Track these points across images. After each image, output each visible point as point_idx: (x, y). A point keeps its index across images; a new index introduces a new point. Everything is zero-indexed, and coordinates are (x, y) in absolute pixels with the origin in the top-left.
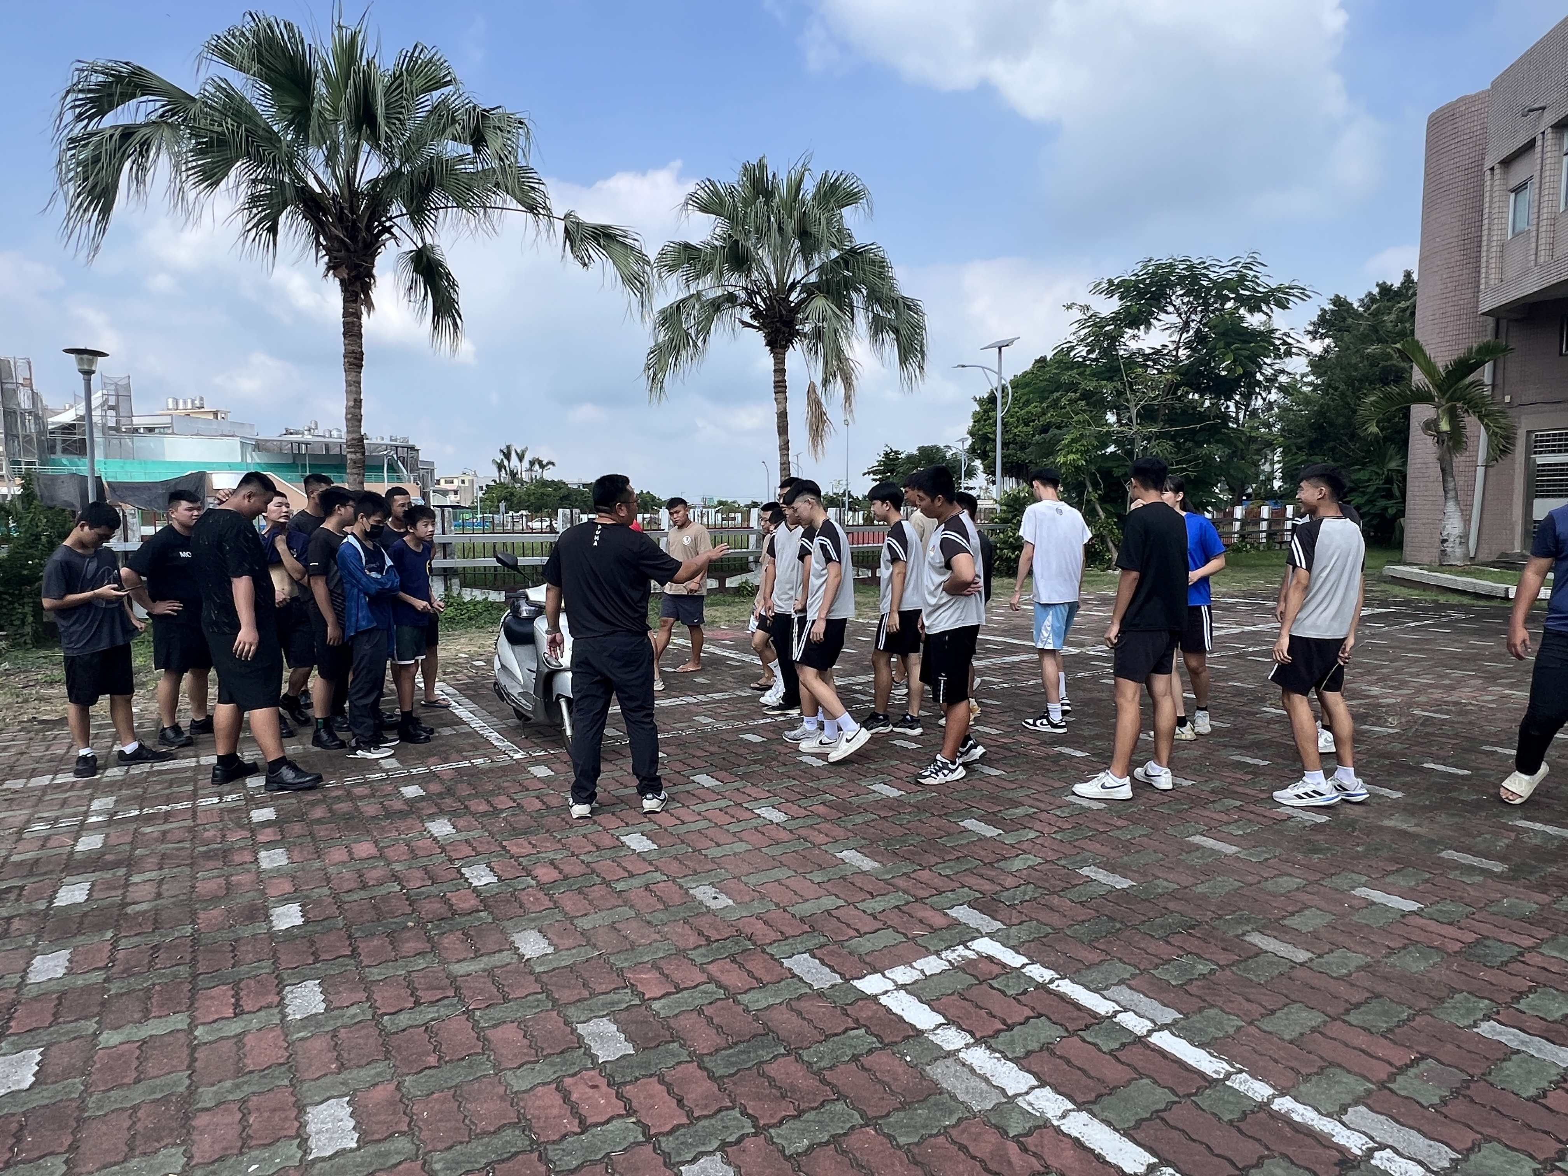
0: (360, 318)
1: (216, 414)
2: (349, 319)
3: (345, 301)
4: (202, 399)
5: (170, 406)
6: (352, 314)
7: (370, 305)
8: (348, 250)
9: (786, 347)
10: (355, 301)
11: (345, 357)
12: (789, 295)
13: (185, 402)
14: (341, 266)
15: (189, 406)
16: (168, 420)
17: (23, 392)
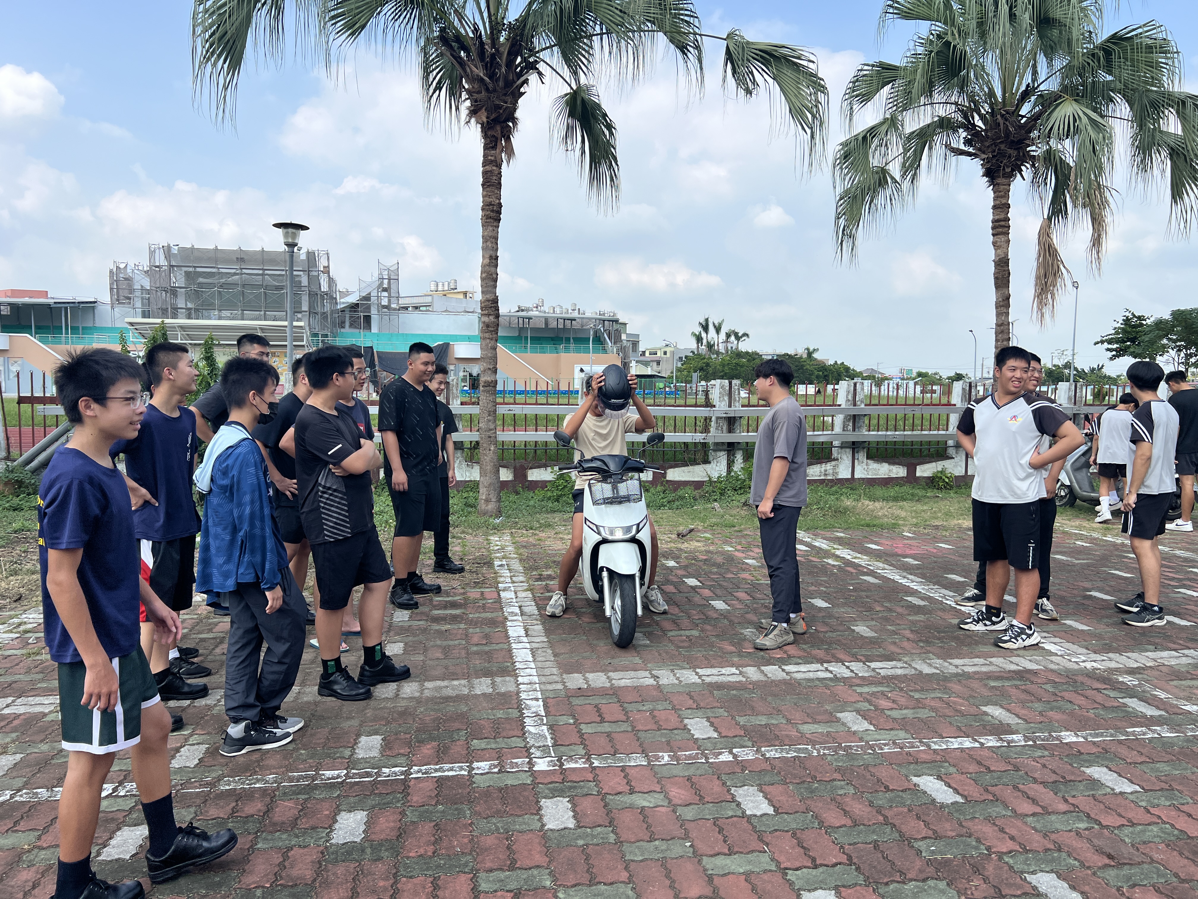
0: (499, 166)
1: (465, 294)
2: (488, 168)
3: (486, 148)
4: (455, 282)
5: (433, 288)
6: (491, 162)
7: (510, 153)
8: (487, 90)
9: (1010, 176)
10: (494, 148)
11: (483, 209)
12: (1019, 107)
13: (443, 285)
14: (480, 109)
15: (446, 288)
16: (429, 299)
17: (324, 278)
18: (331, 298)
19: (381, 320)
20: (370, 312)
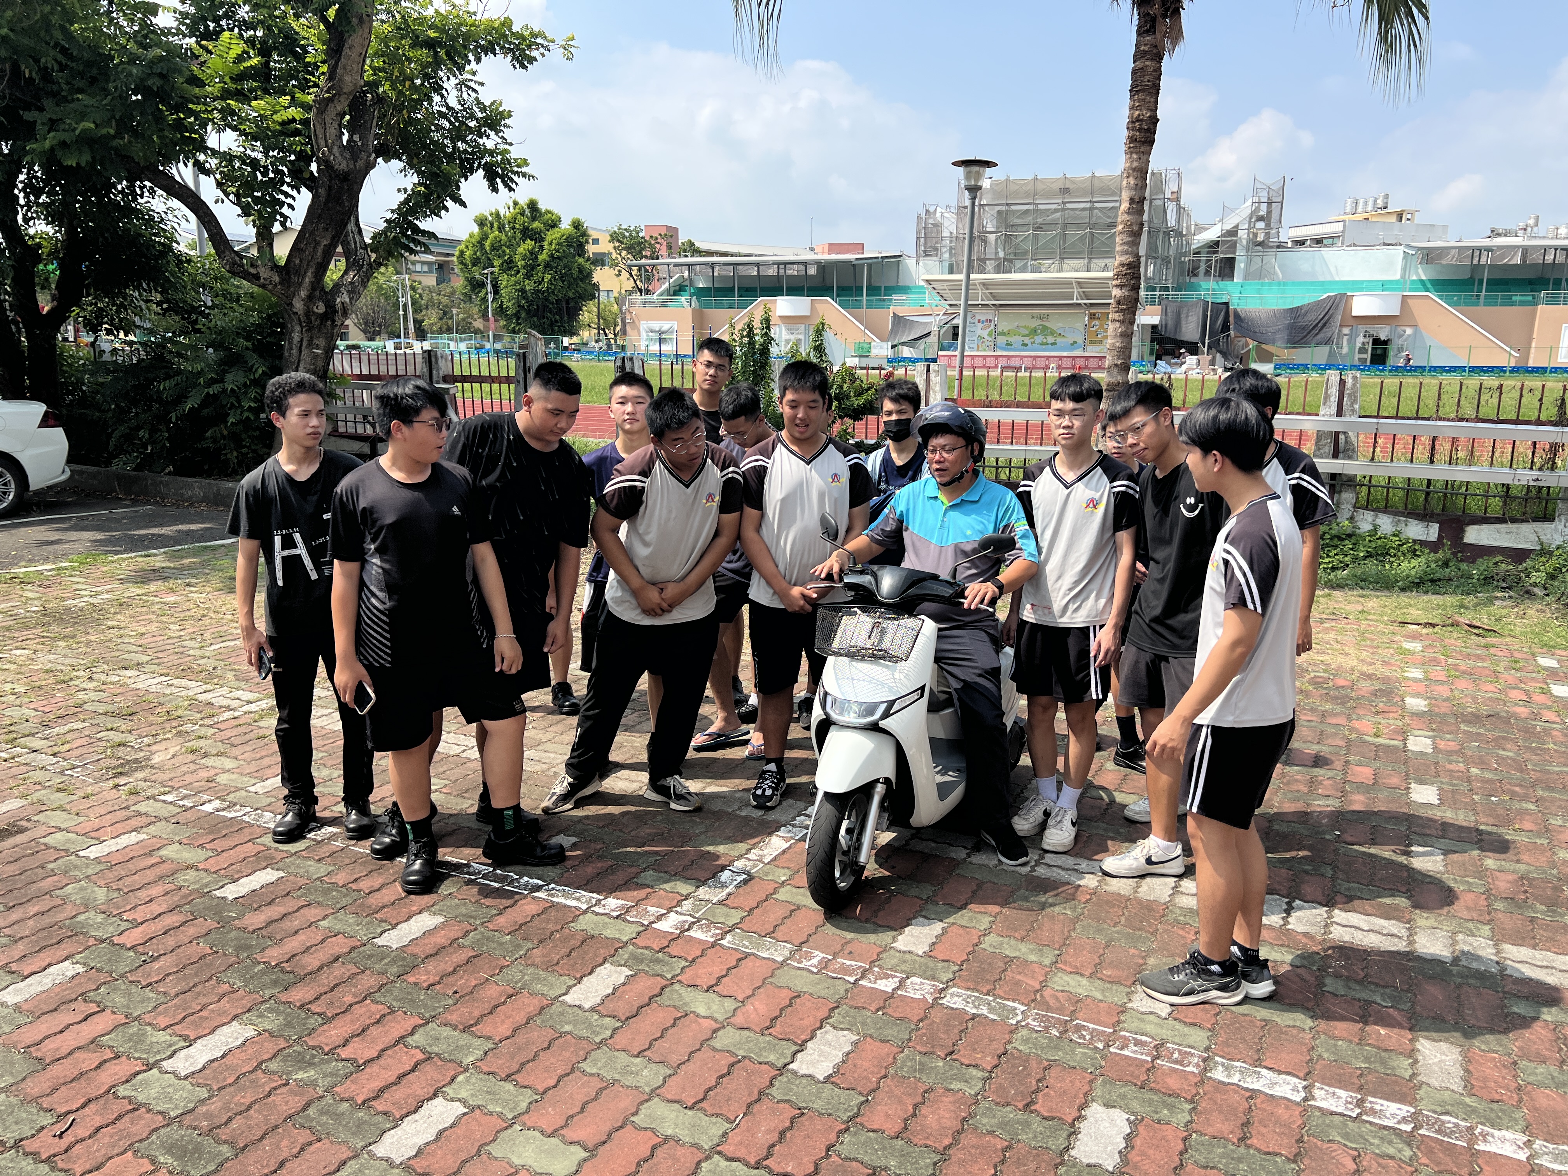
0: (1160, 60)
2: (1142, 64)
3: (1139, 33)
4: (1387, 196)
5: (1348, 210)
6: (1148, 54)
7: (1177, 35)
10: (1150, 31)
13: (1366, 203)
15: (1370, 208)
16: (1339, 227)
17: (1171, 208)
18: (1180, 234)
19: (1249, 263)
20: (1234, 253)
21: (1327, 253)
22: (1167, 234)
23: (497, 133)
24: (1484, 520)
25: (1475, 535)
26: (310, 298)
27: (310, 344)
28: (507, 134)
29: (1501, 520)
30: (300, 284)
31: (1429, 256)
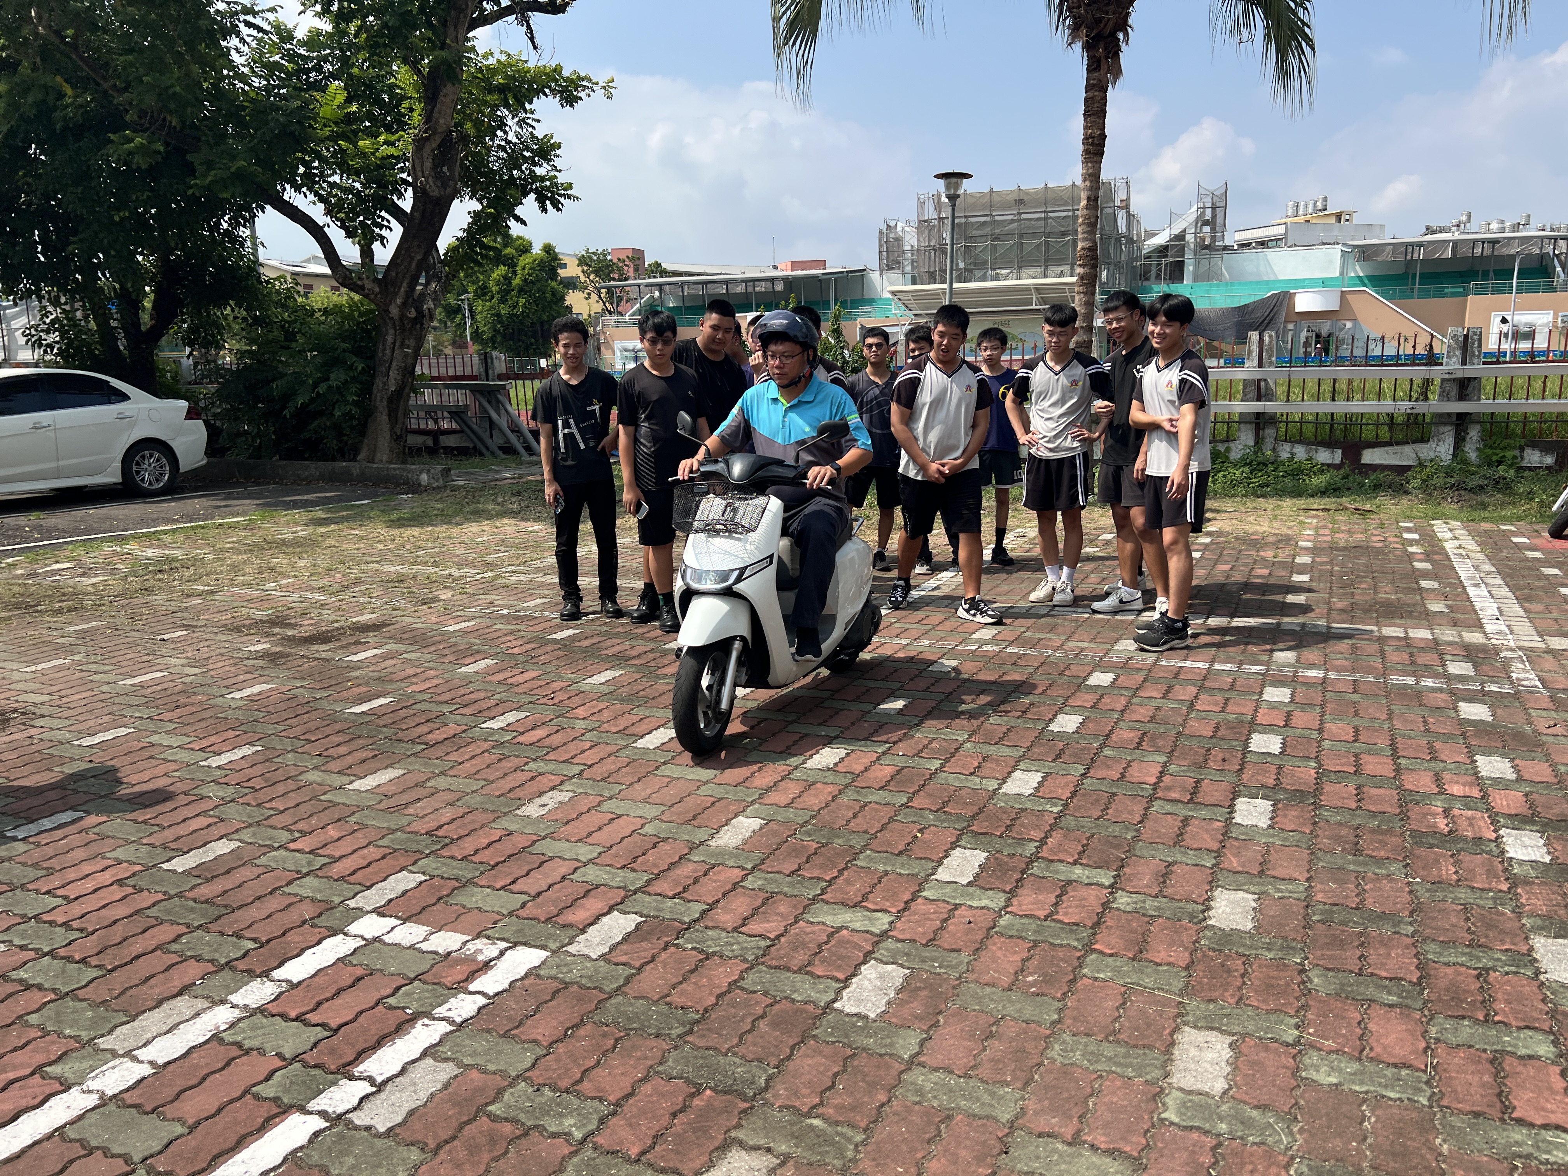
0: (1104, 90)
1: (1339, 217)
2: (1091, 94)
3: (1088, 71)
4: (1325, 199)
5: (1290, 213)
6: (1096, 86)
10: (1101, 70)
13: (1306, 205)
14: (1080, 26)
15: (1310, 210)
16: (1281, 230)
17: (1121, 215)
18: (1131, 241)
19: (1197, 265)
20: (1183, 256)
21: (1272, 255)
22: (1118, 240)
23: (548, 160)
24: (1376, 444)
25: (1369, 457)
26: (404, 304)
27: (402, 346)
28: (557, 162)
29: (1389, 444)
30: (396, 294)
31: (1365, 253)
